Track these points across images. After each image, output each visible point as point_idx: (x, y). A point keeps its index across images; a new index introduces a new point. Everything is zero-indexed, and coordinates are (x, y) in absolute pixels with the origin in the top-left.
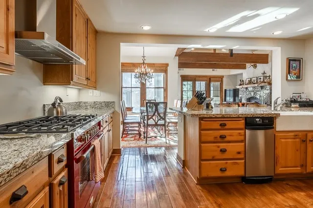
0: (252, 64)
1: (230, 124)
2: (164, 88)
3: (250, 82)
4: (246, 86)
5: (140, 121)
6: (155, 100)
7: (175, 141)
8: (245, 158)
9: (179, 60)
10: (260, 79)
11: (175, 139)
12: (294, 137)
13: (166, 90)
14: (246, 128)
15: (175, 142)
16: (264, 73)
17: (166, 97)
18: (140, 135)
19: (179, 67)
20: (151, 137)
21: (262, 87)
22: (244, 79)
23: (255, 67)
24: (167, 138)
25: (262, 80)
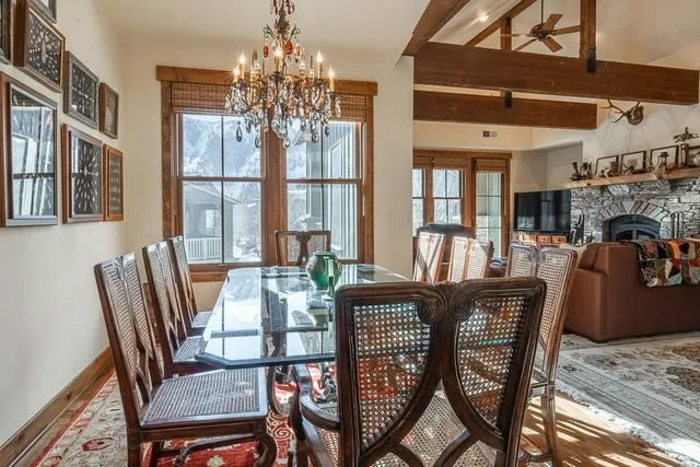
2: (358, 182)
3: (616, 170)
16: (687, 136)
21: (675, 184)
22: (591, 160)
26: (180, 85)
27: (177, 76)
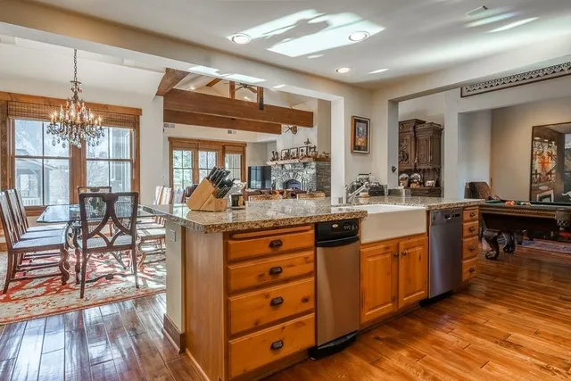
0: (291, 126)
1: (289, 241)
2: (131, 161)
3: (288, 156)
4: (282, 162)
5: (63, 241)
6: (110, 188)
7: (158, 280)
8: (316, 310)
9: (165, 104)
10: (302, 151)
11: (159, 273)
12: (383, 252)
13: (136, 166)
14: (316, 245)
15: (158, 283)
16: (308, 142)
17: (136, 181)
18: (65, 276)
19: (166, 120)
20: (95, 280)
21: (305, 165)
22: (279, 151)
23: (294, 131)
24: (139, 274)
25: (304, 153)
26: (14, 103)
27: (12, 97)
